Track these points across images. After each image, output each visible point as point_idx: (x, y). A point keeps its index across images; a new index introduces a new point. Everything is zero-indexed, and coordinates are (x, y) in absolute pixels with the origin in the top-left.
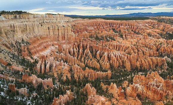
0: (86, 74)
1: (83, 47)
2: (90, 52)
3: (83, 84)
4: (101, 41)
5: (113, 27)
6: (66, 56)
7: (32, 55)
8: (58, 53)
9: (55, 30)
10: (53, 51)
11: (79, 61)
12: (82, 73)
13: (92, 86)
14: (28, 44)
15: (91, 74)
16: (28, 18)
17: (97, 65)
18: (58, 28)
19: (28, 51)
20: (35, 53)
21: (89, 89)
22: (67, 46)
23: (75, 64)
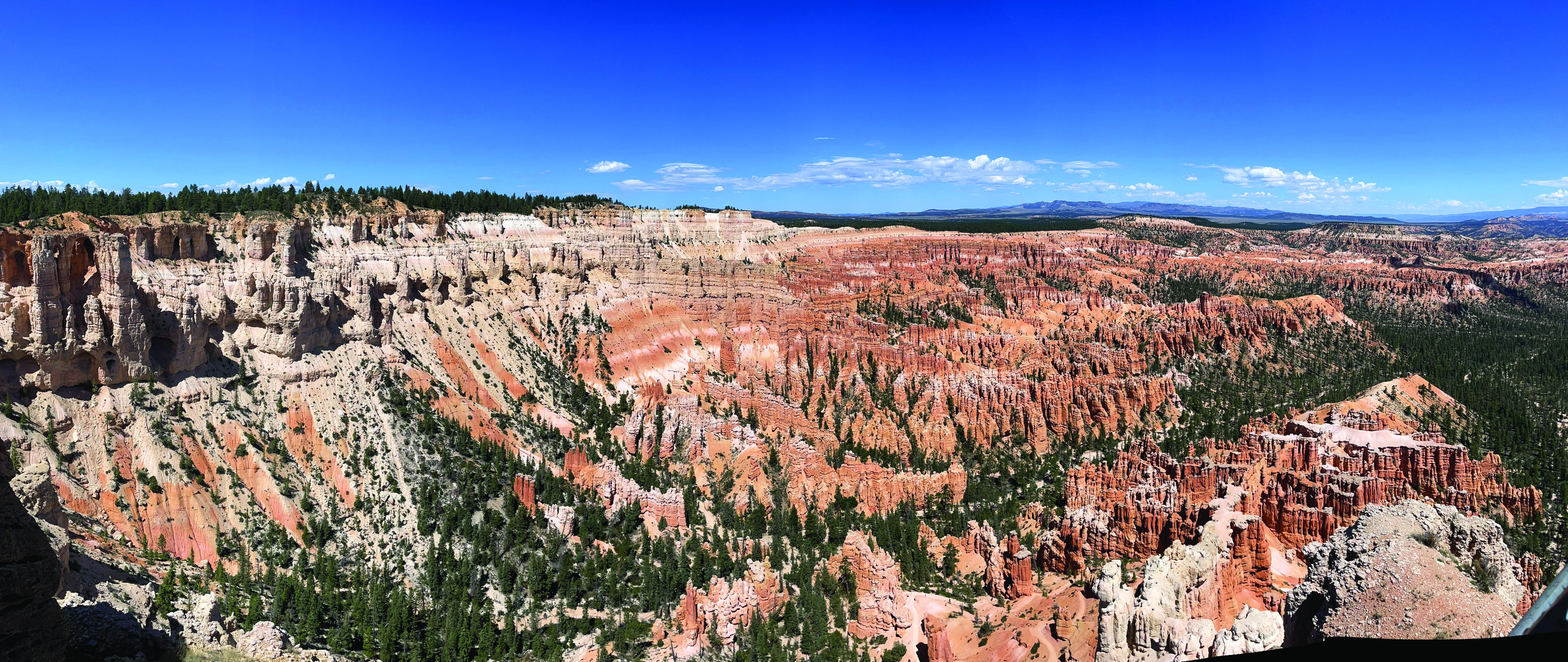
0: (848, 488)
2: (863, 375)
3: (832, 534)
4: (914, 325)
5: (959, 261)
6: (752, 393)
7: (612, 373)
8: (720, 377)
9: (713, 275)
10: (699, 368)
11: (813, 420)
12: (824, 481)
13: (876, 544)
14: (602, 329)
15: (871, 483)
16: (614, 225)
17: (896, 439)
18: (723, 267)
19: (600, 357)
20: (626, 369)
21: (862, 558)
22: (759, 348)
23: (793, 435)
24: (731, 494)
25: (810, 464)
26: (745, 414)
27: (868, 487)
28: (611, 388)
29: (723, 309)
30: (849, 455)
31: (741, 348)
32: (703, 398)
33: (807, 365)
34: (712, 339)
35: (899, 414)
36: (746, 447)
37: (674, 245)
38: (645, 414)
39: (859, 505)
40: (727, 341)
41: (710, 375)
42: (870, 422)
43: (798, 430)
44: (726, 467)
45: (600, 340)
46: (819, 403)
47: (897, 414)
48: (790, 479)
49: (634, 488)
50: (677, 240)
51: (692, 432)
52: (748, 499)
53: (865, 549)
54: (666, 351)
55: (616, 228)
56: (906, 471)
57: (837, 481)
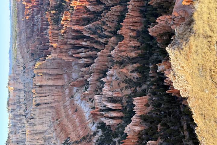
0: (132, 34)
1: (77, 38)
3: (149, 41)
6: (93, 73)
7: (88, 134)
8: (87, 86)
9: (41, 92)
10: (84, 96)
11: (105, 47)
12: (129, 43)
13: (154, 23)
14: (69, 142)
15: (131, 24)
16: (17, 143)
17: (115, 12)
18: (37, 87)
19: (82, 141)
20: (86, 128)
21: (158, 29)
22: (74, 70)
23: (110, 56)
24: (134, 79)
25: (122, 49)
26: (102, 75)
27: (132, 26)
28: (95, 134)
29: (56, 86)
30: (119, 32)
31: (74, 78)
32: (96, 93)
33: (81, 49)
34: (71, 91)
35: (104, 9)
36: (115, 74)
37: (26, 112)
38: (105, 117)
39: (139, 29)
40: (71, 84)
41: (86, 91)
42: (107, 23)
43: (108, 53)
44: (123, 82)
45: (74, 142)
46: (97, 44)
47: (104, 11)
48: (127, 56)
49: (135, 118)
50: (24, 111)
51: (110, 96)
52: (135, 72)
53: (155, 27)
54: (77, 111)
55: (18, 142)
56: (128, 9)
57: (129, 38)
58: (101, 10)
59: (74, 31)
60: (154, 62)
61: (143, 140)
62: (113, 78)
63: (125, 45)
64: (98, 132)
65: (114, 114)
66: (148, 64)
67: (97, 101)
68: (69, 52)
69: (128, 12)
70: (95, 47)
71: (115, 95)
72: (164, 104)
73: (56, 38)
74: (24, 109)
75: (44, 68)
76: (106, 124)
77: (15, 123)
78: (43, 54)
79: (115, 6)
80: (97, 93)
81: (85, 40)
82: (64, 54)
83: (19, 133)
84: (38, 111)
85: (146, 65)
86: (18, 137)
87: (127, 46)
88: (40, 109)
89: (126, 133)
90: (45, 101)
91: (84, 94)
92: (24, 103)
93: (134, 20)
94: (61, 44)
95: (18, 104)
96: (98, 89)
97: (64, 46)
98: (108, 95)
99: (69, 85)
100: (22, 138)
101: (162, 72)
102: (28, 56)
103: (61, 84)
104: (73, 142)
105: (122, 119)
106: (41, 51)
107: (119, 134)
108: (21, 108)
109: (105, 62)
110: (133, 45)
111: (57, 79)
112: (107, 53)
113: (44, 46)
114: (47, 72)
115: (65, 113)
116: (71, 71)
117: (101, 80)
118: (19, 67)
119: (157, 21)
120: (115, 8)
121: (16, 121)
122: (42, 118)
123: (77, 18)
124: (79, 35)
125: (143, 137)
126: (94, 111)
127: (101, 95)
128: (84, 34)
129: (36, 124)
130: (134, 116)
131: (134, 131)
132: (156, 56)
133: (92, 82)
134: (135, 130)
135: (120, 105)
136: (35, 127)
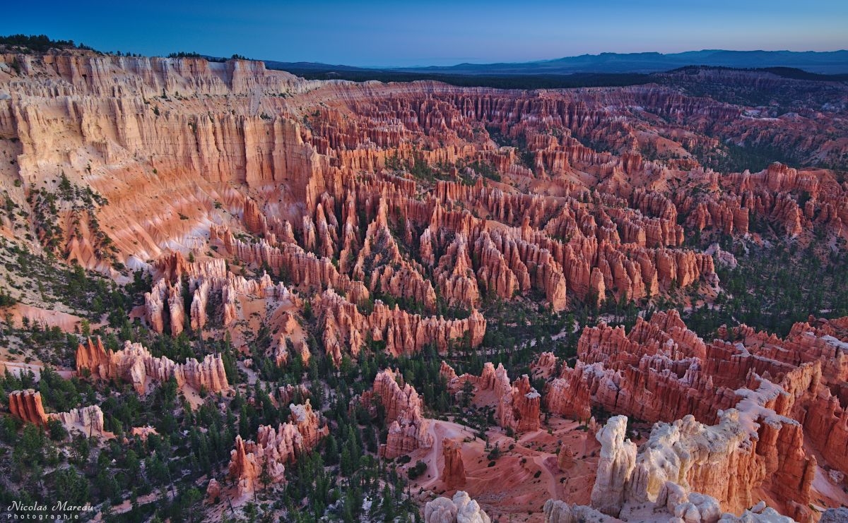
1: (359, 210)
2: (392, 231)
3: (364, 373)
4: (442, 182)
5: (490, 117)
8: (247, 238)
9: (227, 132)
10: (223, 232)
11: (344, 273)
12: (356, 328)
13: (402, 380)
14: (94, 203)
15: (398, 328)
16: (85, 76)
17: (422, 289)
18: (238, 123)
19: (98, 235)
20: (135, 243)
21: (390, 392)
22: (286, 206)
23: (325, 288)
24: (270, 349)
25: (343, 314)
26: (276, 272)
27: (395, 332)
28: (119, 267)
29: (243, 168)
30: (379, 303)
31: (267, 207)
32: (231, 261)
33: (335, 220)
34: (231, 201)
35: (425, 266)
36: (281, 303)
37: (173, 99)
38: (168, 288)
39: (388, 347)
40: (251, 202)
41: (236, 238)
42: (398, 273)
43: (330, 284)
44: (262, 325)
45: (93, 216)
46: (348, 257)
47: (423, 266)
48: (324, 328)
49: (168, 365)
50: (177, 93)
51: (223, 297)
52: (287, 350)
53: (393, 385)
54: (181, 218)
55: (88, 78)
56: (430, 318)
57: (368, 327)
58: (424, 260)
59: (376, 203)
60: (314, 393)
61: (106, 394)
62: (270, 301)
63: (350, 321)
64: (126, 275)
65: (176, 311)
66: (310, 378)
67: (210, 266)
68: (326, 194)
69: (423, 318)
70: (342, 252)
71: (227, 308)
72: (208, 434)
73: (358, 165)
74: (182, 93)
75: (284, 138)
76: (148, 294)
77: (143, 72)
78: (319, 135)
79: (433, 289)
80: (229, 265)
81: (357, 228)
82: (322, 183)
83: (116, 80)
84: (177, 127)
85: (306, 374)
86: (105, 79)
87: (350, 325)
88: (183, 130)
89: (123, 348)
90: (203, 142)
91: (226, 233)
92: (199, 93)
93: (408, 333)
94: (344, 177)
95: (194, 81)
96: (243, 266)
97: (340, 181)
98: (227, 291)
99: (248, 198)
100: (101, 89)
101: (289, 416)
102: (312, 105)
103: (248, 179)
104: (95, 214)
105: (164, 331)
106: (327, 132)
107: (120, 329)
108: (185, 88)
109: (310, 277)
110: (352, 339)
111: (262, 168)
112: (332, 280)
113: (338, 140)
114: (276, 147)
115: (174, 189)
116: (282, 200)
117: (265, 272)
118: (286, 84)
119: (408, 385)
120: (429, 290)
121: (147, 74)
122: (159, 136)
123: (402, 208)
124: (367, 215)
125: (112, 392)
126: (184, 261)
127: (227, 274)
128: (369, 226)
129: (140, 121)
130: (172, 363)
131: (131, 366)
132: (330, 395)
133: (258, 250)
134: (132, 369)
135: (203, 322)
136: (134, 118)
